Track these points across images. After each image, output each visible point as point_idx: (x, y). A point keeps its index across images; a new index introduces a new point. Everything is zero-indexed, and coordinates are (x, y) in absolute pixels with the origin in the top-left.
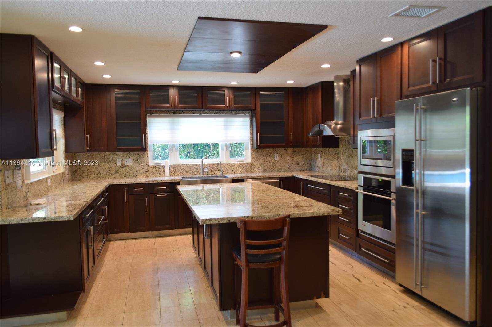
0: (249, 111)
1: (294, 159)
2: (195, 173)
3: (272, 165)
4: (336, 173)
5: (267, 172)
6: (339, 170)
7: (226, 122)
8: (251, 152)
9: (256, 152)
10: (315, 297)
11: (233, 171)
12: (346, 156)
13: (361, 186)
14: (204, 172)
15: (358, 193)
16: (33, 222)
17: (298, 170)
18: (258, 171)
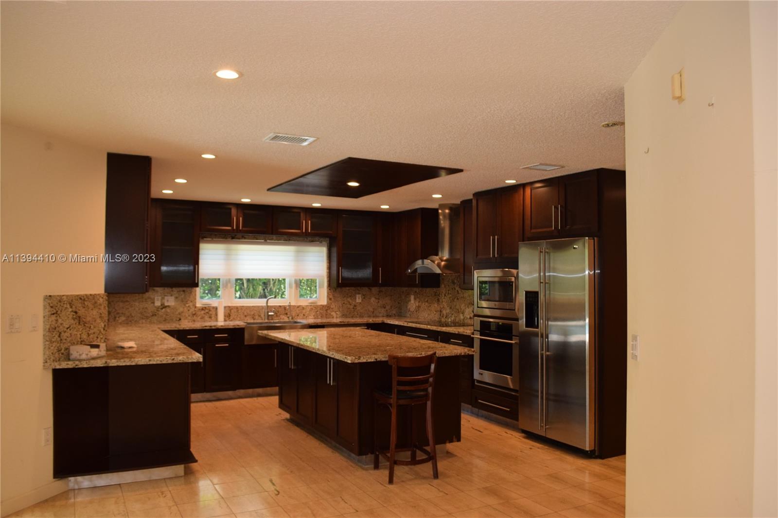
0: (326, 239)
1: (381, 302)
2: (257, 317)
3: (353, 308)
4: (436, 319)
5: (347, 317)
6: (440, 315)
7: (298, 252)
8: (328, 291)
9: (334, 292)
10: (448, 441)
11: (304, 315)
12: (450, 298)
13: (478, 331)
14: (269, 316)
15: (475, 339)
16: (161, 363)
17: (384, 315)
18: (335, 316)
